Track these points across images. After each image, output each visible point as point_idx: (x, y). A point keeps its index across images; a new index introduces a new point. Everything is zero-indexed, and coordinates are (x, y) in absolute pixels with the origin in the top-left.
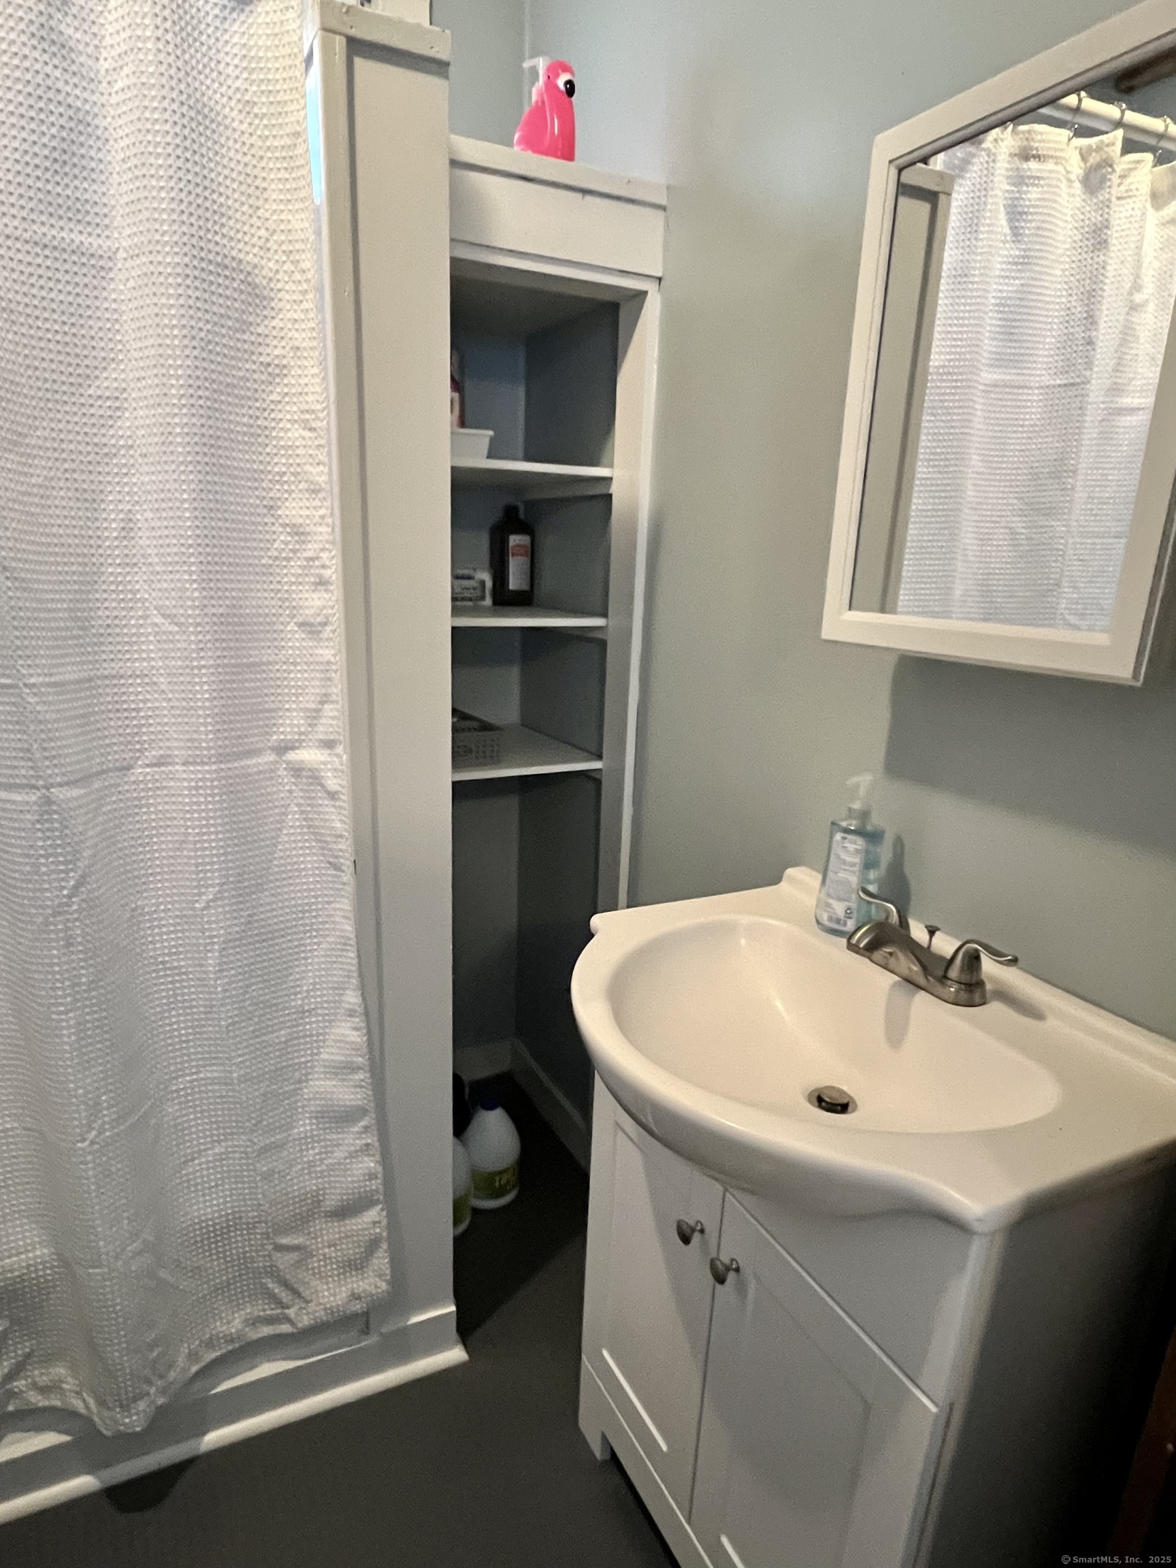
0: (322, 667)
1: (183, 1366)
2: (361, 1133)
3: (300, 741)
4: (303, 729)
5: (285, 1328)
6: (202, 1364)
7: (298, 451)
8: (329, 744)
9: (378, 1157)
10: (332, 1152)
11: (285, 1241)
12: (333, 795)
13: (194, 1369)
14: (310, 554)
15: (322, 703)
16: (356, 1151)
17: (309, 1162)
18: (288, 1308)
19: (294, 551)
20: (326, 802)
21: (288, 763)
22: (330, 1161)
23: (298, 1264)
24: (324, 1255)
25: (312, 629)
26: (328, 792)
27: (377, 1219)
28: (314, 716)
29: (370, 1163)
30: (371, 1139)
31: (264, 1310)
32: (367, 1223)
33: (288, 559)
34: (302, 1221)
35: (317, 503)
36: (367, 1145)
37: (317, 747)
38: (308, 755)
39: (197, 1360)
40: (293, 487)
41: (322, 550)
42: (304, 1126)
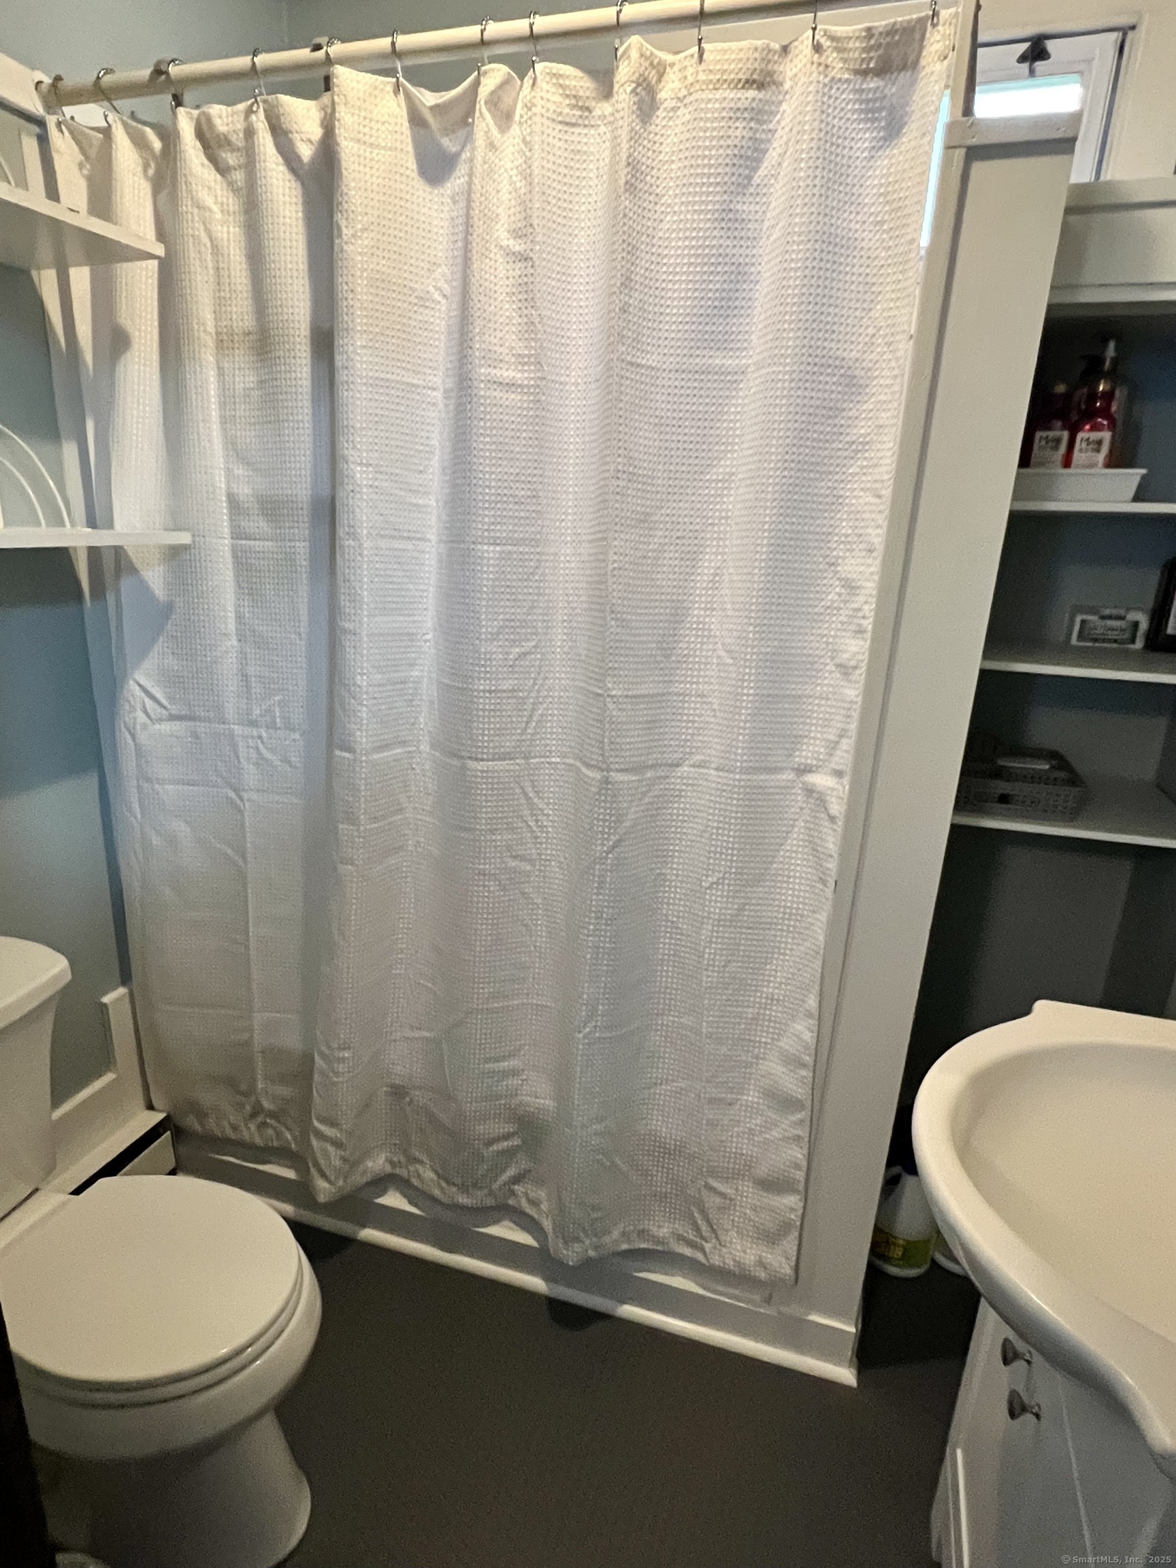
0: (845, 705)
1: (615, 1239)
2: (795, 1123)
3: (818, 767)
4: (821, 757)
5: (700, 1257)
6: (632, 1247)
7: (864, 516)
8: (839, 774)
9: (805, 1151)
10: (771, 1130)
11: (715, 1184)
12: (832, 819)
13: (625, 1247)
14: (856, 606)
15: (841, 736)
16: (788, 1138)
17: (750, 1129)
18: (707, 1242)
19: (846, 602)
20: (826, 824)
21: (803, 783)
22: (767, 1136)
23: (722, 1209)
24: (745, 1214)
25: (845, 670)
26: (829, 816)
27: (793, 1206)
28: (833, 746)
29: (798, 1154)
30: (803, 1132)
31: (688, 1233)
32: (784, 1204)
33: (839, 609)
34: (733, 1176)
35: (870, 561)
36: (799, 1137)
37: (830, 774)
38: (821, 780)
39: (629, 1241)
40: (854, 546)
41: (866, 602)
42: (752, 1097)
